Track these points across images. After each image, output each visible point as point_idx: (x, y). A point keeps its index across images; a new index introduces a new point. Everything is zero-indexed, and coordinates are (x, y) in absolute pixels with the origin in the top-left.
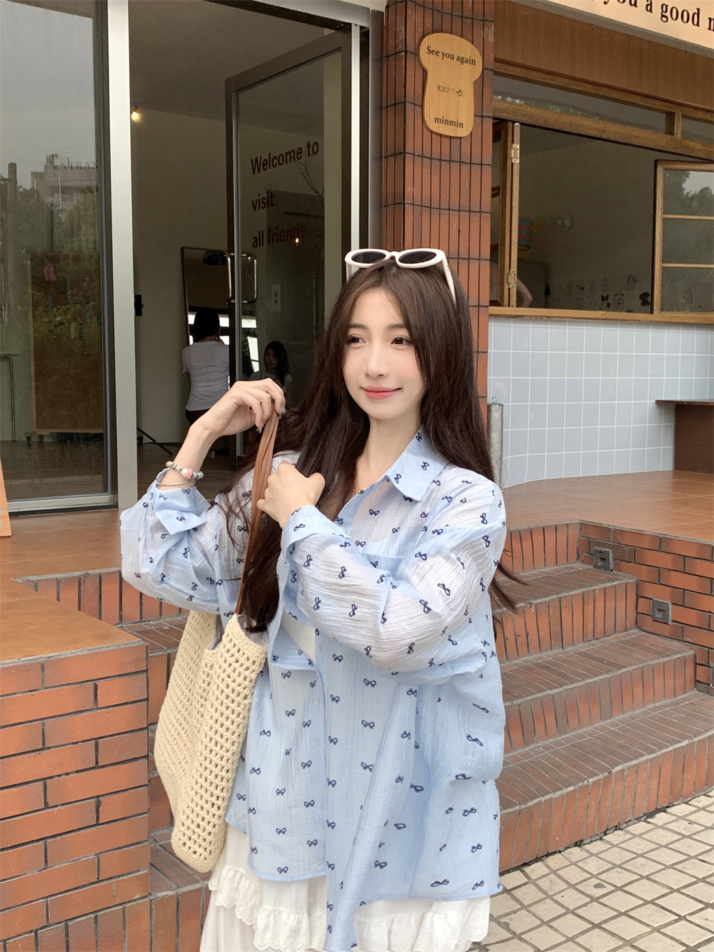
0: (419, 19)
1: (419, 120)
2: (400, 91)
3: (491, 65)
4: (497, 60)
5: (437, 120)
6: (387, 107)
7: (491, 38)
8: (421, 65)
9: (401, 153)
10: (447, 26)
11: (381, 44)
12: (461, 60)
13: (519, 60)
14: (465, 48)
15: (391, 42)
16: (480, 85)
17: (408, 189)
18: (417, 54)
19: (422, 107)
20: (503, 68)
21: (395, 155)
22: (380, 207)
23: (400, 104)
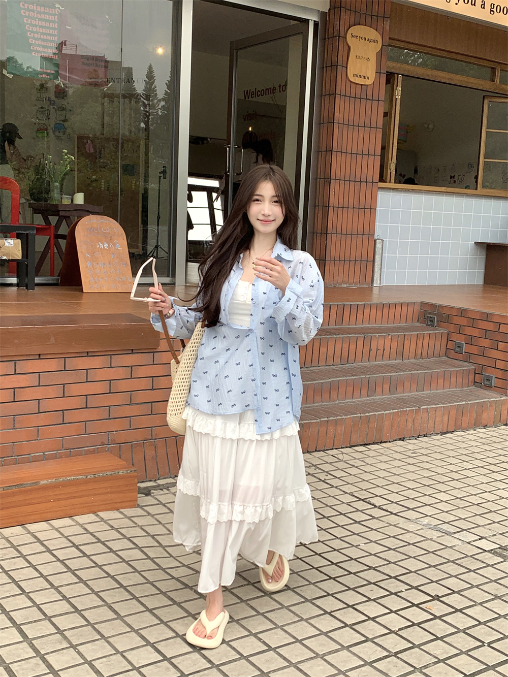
0: (347, 17)
1: (344, 76)
2: (335, 59)
3: (387, 42)
4: (390, 38)
5: (354, 75)
6: (326, 67)
7: (388, 28)
8: (347, 44)
9: (333, 94)
10: (363, 21)
11: (325, 31)
12: (370, 41)
13: (403, 39)
14: (373, 34)
15: (331, 30)
16: (380, 55)
17: (336, 114)
18: (346, 38)
19: (346, 68)
21: (330, 95)
22: (320, 124)
23: (334, 66)
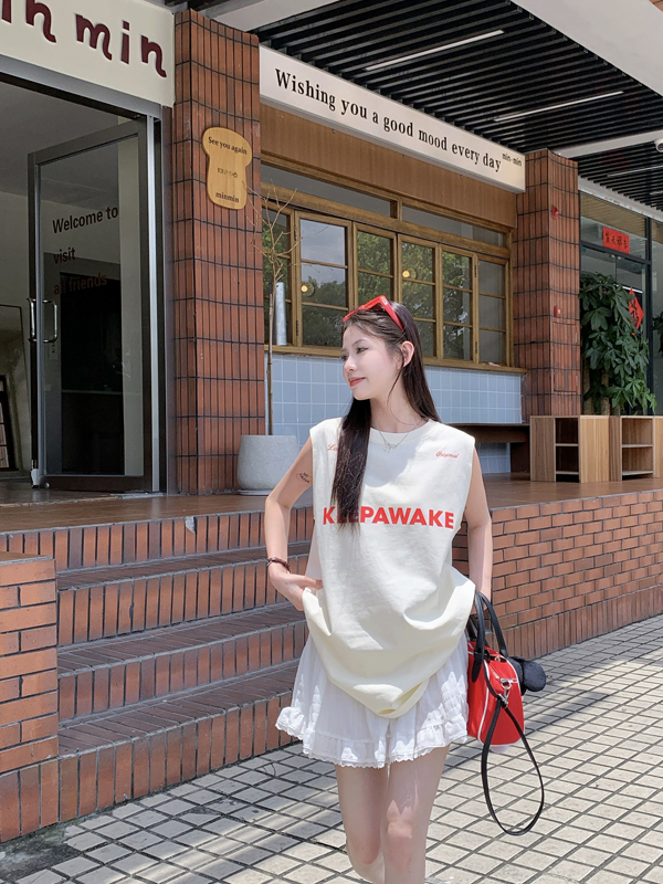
0: (201, 115)
1: (203, 194)
2: (189, 171)
3: (259, 154)
4: (262, 152)
5: (218, 195)
6: (176, 182)
7: (258, 135)
8: (204, 151)
9: (190, 219)
10: (223, 122)
11: (171, 132)
12: (235, 149)
13: (279, 153)
14: (238, 140)
15: (179, 132)
16: (251, 169)
17: (197, 248)
18: (201, 143)
19: (206, 184)
20: (267, 158)
21: (185, 220)
22: (172, 262)
23: (188, 181)
